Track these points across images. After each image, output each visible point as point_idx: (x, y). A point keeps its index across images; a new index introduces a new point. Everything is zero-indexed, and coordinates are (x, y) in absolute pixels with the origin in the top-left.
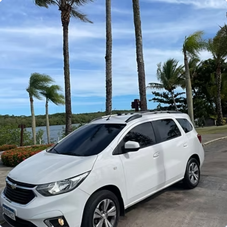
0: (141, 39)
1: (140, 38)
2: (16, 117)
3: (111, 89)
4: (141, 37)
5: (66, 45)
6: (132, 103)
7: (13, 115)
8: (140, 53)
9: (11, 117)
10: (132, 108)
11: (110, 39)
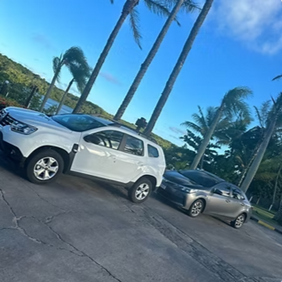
0: (182, 65)
1: (181, 63)
2: (47, 82)
3: (131, 98)
4: (183, 63)
5: (115, 32)
6: (139, 120)
7: (44, 79)
8: (173, 78)
9: (41, 79)
10: (136, 124)
11: (155, 50)
